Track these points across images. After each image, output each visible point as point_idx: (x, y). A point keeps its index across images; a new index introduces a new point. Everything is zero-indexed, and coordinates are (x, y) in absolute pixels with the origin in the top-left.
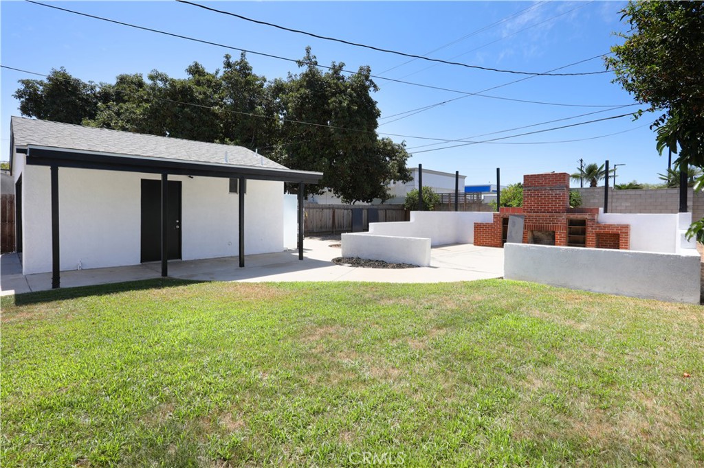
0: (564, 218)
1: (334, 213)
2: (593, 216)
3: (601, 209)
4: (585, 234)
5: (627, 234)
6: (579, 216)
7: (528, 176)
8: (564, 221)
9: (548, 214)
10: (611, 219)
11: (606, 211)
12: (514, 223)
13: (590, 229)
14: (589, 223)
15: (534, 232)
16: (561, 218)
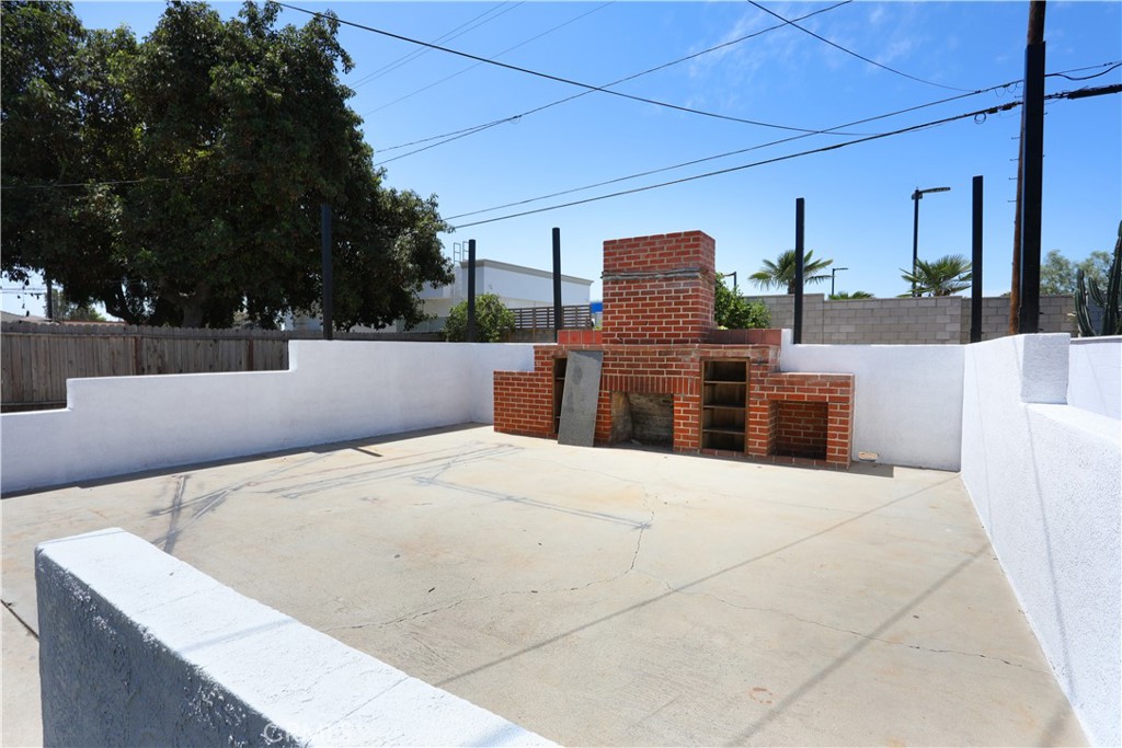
0: (693, 357)
1: (250, 349)
2: (764, 350)
3: (787, 334)
4: (744, 406)
5: (846, 402)
6: (729, 353)
7: (614, 242)
8: (695, 367)
9: (657, 347)
10: (808, 359)
11: (797, 339)
12: (578, 372)
13: (756, 389)
14: (754, 372)
15: (632, 397)
16: (687, 359)
